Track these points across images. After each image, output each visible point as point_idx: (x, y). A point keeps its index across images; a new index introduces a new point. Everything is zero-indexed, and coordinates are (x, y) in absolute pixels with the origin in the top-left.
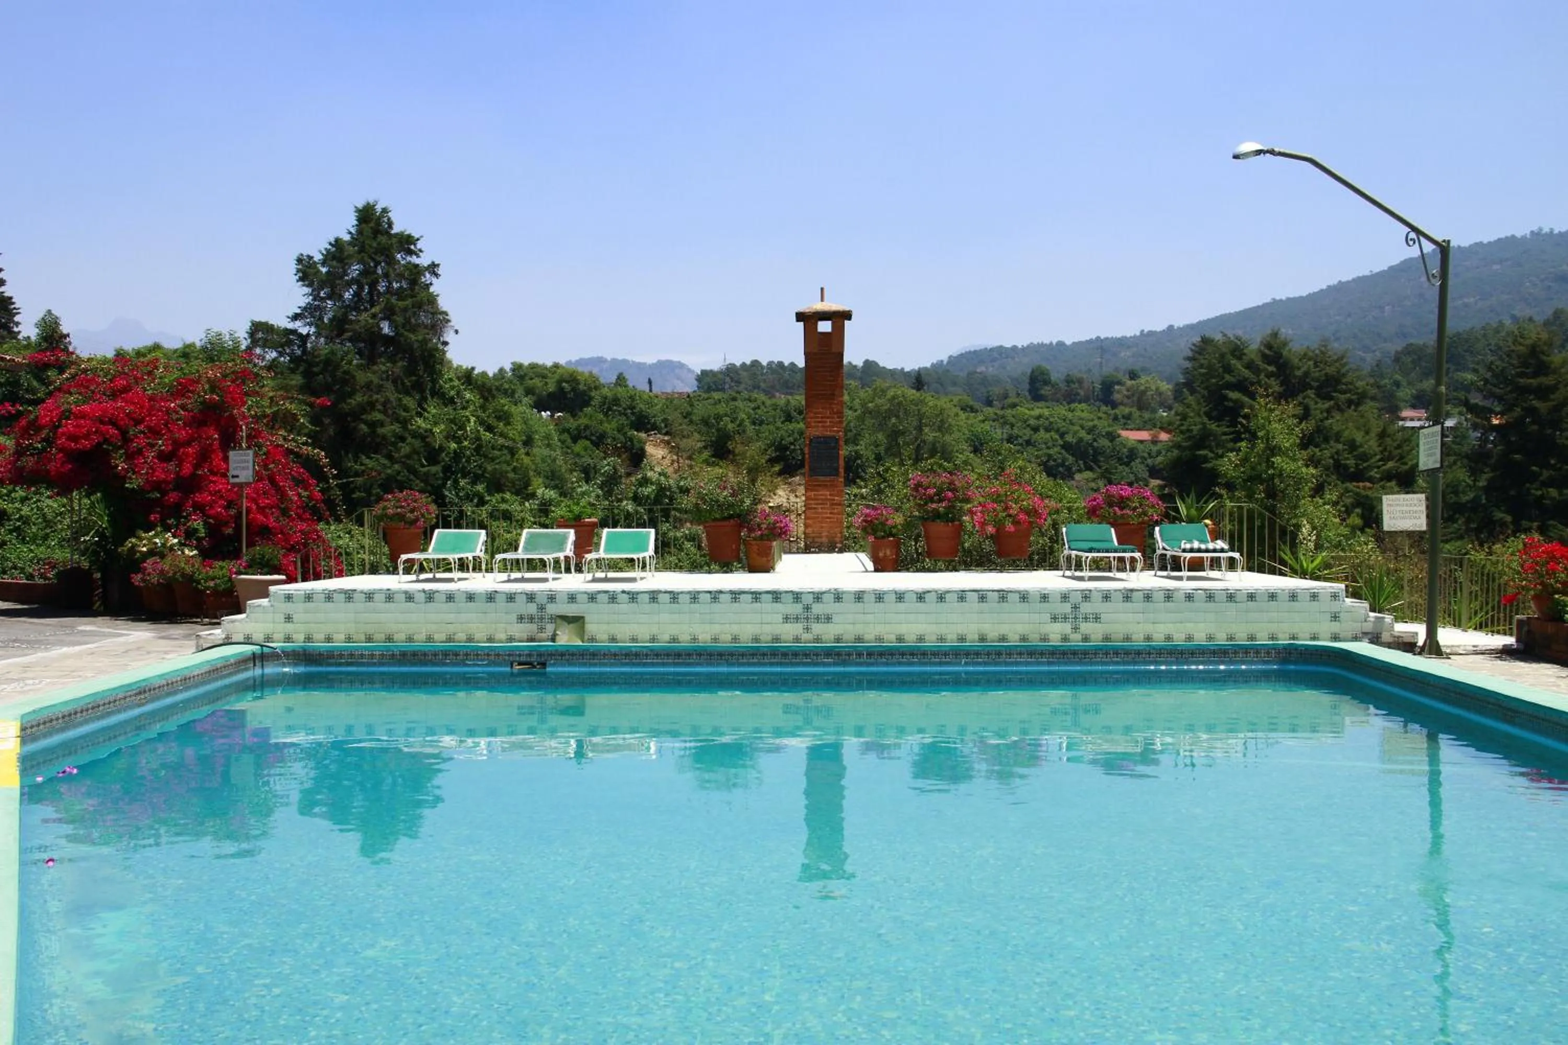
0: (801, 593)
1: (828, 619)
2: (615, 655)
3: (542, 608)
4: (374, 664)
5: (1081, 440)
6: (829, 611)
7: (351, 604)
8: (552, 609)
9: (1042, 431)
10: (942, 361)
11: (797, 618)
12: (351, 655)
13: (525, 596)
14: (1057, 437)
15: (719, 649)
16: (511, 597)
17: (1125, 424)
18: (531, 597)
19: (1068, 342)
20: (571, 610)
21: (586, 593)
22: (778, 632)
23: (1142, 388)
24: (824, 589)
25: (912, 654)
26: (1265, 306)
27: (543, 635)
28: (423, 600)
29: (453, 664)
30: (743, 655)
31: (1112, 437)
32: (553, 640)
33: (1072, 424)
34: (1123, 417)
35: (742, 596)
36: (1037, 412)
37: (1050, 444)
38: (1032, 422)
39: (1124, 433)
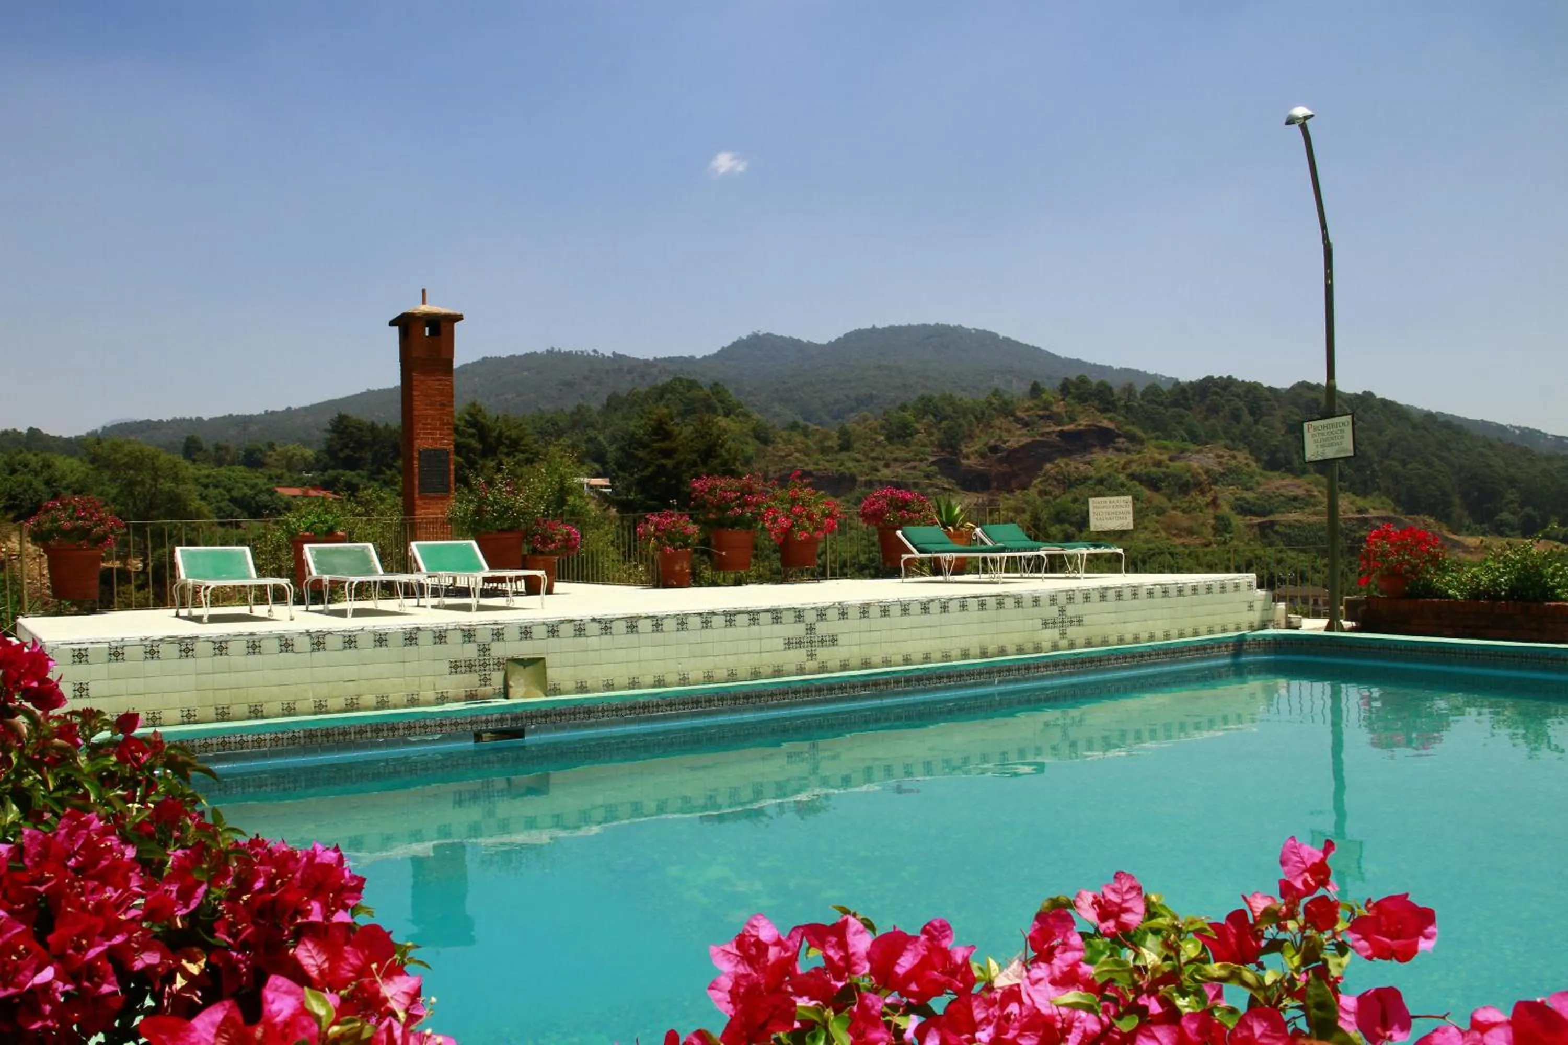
0: (804, 610)
1: (834, 641)
2: (617, 709)
3: (484, 649)
4: (264, 756)
5: (245, 495)
6: (835, 632)
7: (190, 661)
8: (499, 650)
9: (211, 488)
10: (96, 431)
11: (800, 643)
12: (224, 744)
13: (459, 633)
14: (225, 493)
15: (744, 690)
16: (440, 636)
17: (278, 482)
18: (469, 634)
19: (206, 418)
20: (526, 649)
21: (544, 624)
22: (780, 662)
23: (289, 454)
24: (828, 604)
25: (949, 677)
26: (362, 394)
27: (489, 689)
28: (308, 647)
29: (388, 744)
30: (772, 695)
31: (272, 493)
32: (506, 696)
33: (237, 482)
34: (277, 477)
35: (738, 617)
36: (206, 472)
37: (219, 499)
38: (205, 481)
39: (280, 490)
